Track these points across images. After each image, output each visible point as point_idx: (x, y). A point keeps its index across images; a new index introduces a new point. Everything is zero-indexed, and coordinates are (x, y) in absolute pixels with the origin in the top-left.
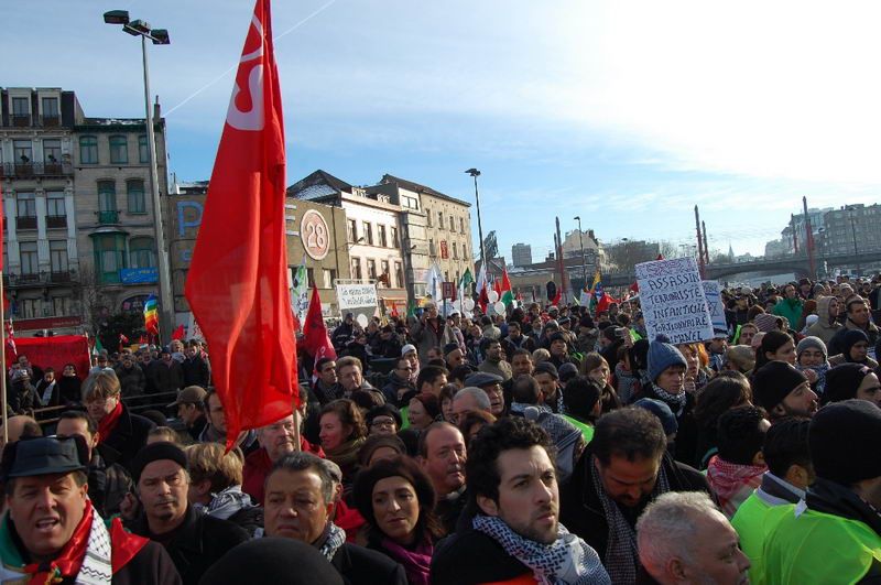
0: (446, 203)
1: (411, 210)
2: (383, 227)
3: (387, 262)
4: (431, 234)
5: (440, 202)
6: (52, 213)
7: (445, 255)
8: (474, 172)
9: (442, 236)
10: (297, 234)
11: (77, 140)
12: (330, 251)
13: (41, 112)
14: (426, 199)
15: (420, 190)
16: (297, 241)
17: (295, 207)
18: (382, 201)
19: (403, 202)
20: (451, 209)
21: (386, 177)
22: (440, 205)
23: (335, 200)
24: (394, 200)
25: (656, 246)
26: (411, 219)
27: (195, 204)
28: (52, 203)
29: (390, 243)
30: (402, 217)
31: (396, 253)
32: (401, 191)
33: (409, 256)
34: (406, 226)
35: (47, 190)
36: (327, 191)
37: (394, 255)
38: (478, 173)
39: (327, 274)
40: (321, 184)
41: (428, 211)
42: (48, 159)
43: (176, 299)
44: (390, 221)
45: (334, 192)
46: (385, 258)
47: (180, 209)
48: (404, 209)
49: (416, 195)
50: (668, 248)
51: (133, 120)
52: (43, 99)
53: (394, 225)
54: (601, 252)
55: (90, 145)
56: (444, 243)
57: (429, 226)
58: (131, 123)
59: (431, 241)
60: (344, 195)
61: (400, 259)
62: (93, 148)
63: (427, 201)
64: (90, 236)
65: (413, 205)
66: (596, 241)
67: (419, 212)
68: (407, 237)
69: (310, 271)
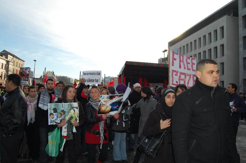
0: (19, 60)
2: (3, 64)
3: (2, 73)
4: (14, 67)
7: (17, 73)
9: (16, 68)
14: (14, 58)
15: (13, 56)
18: (4, 57)
19: (9, 58)
20: (20, 62)
21: (4, 50)
22: (17, 60)
24: (7, 58)
25: (70, 79)
26: (10, 63)
29: (4, 68)
30: (8, 62)
31: (5, 71)
32: (9, 56)
33: (8, 72)
34: (9, 64)
41: (14, 61)
44: (5, 62)
46: (2, 72)
48: (9, 60)
49: (12, 57)
53: (5, 64)
54: (55, 78)
57: (14, 65)
59: (14, 69)
61: (5, 73)
65: (11, 59)
66: (54, 75)
67: (12, 61)
68: (8, 67)
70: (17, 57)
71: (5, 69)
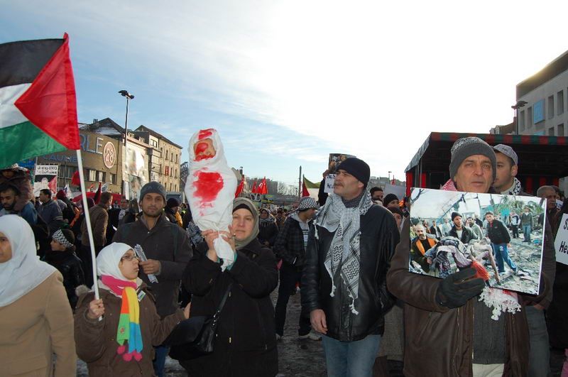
0: (171, 145)
1: (155, 148)
4: (162, 161)
7: (167, 174)
9: (167, 163)
10: (102, 153)
12: (115, 164)
14: (161, 142)
15: (160, 137)
16: (101, 157)
17: (102, 139)
18: (141, 141)
19: (151, 142)
20: (173, 149)
21: (141, 126)
22: (168, 146)
24: (147, 141)
25: (276, 183)
26: (154, 152)
30: (149, 151)
32: (151, 137)
34: (151, 156)
36: (117, 133)
39: (111, 176)
40: (110, 127)
41: (162, 149)
45: (119, 133)
48: (151, 147)
49: (157, 140)
50: (282, 186)
56: (167, 168)
57: (161, 157)
59: (161, 165)
63: (162, 144)
65: (155, 145)
66: (243, 176)
67: (157, 149)
68: (150, 162)
69: (104, 173)
70: (167, 139)
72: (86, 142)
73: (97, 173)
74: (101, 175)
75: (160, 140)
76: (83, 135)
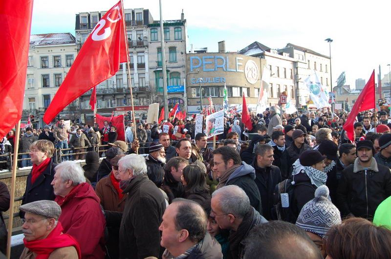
0: (318, 57)
1: (299, 61)
2: (285, 69)
3: (286, 86)
5: (315, 56)
6: (140, 62)
8: (329, 40)
10: (243, 71)
11: (150, 31)
12: (258, 80)
13: (136, 19)
15: (305, 51)
16: (243, 75)
17: (242, 59)
18: (286, 56)
19: (296, 56)
20: (319, 60)
21: (288, 44)
22: (315, 58)
23: (261, 56)
24: (292, 56)
26: (299, 65)
27: (197, 58)
28: (139, 58)
29: (288, 76)
30: (295, 63)
31: (291, 81)
32: (295, 52)
33: (297, 83)
34: (297, 68)
35: (138, 52)
36: (258, 51)
37: (290, 83)
38: (332, 41)
39: (256, 90)
40: (256, 48)
41: (309, 61)
42: (138, 39)
43: (189, 100)
44: (289, 66)
45: (262, 52)
46: (286, 84)
47: (191, 60)
48: (296, 60)
49: (303, 53)
51: (173, 21)
52: (137, 13)
53: (291, 68)
55: (154, 32)
57: (309, 68)
58: (172, 22)
60: (266, 53)
61: (293, 85)
62: (156, 34)
63: (309, 56)
64: (154, 72)
65: (301, 58)
67: (304, 61)
68: (297, 74)
69: (248, 89)
70: (313, 52)
71: (292, 78)
72: (226, 62)
73: (241, 88)
74: (245, 90)
75: (306, 53)
76: (223, 58)
